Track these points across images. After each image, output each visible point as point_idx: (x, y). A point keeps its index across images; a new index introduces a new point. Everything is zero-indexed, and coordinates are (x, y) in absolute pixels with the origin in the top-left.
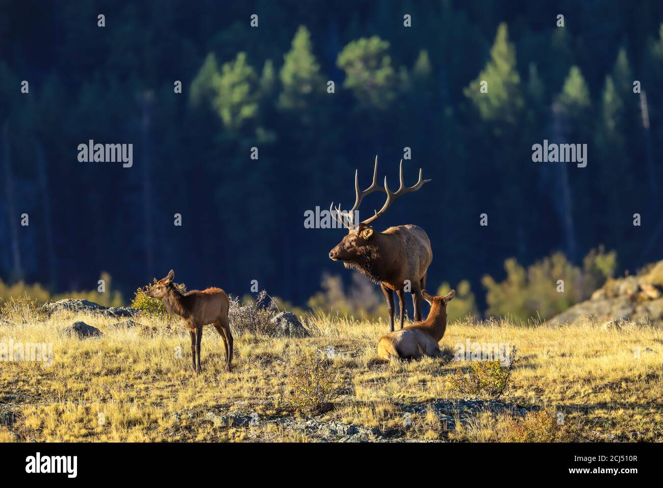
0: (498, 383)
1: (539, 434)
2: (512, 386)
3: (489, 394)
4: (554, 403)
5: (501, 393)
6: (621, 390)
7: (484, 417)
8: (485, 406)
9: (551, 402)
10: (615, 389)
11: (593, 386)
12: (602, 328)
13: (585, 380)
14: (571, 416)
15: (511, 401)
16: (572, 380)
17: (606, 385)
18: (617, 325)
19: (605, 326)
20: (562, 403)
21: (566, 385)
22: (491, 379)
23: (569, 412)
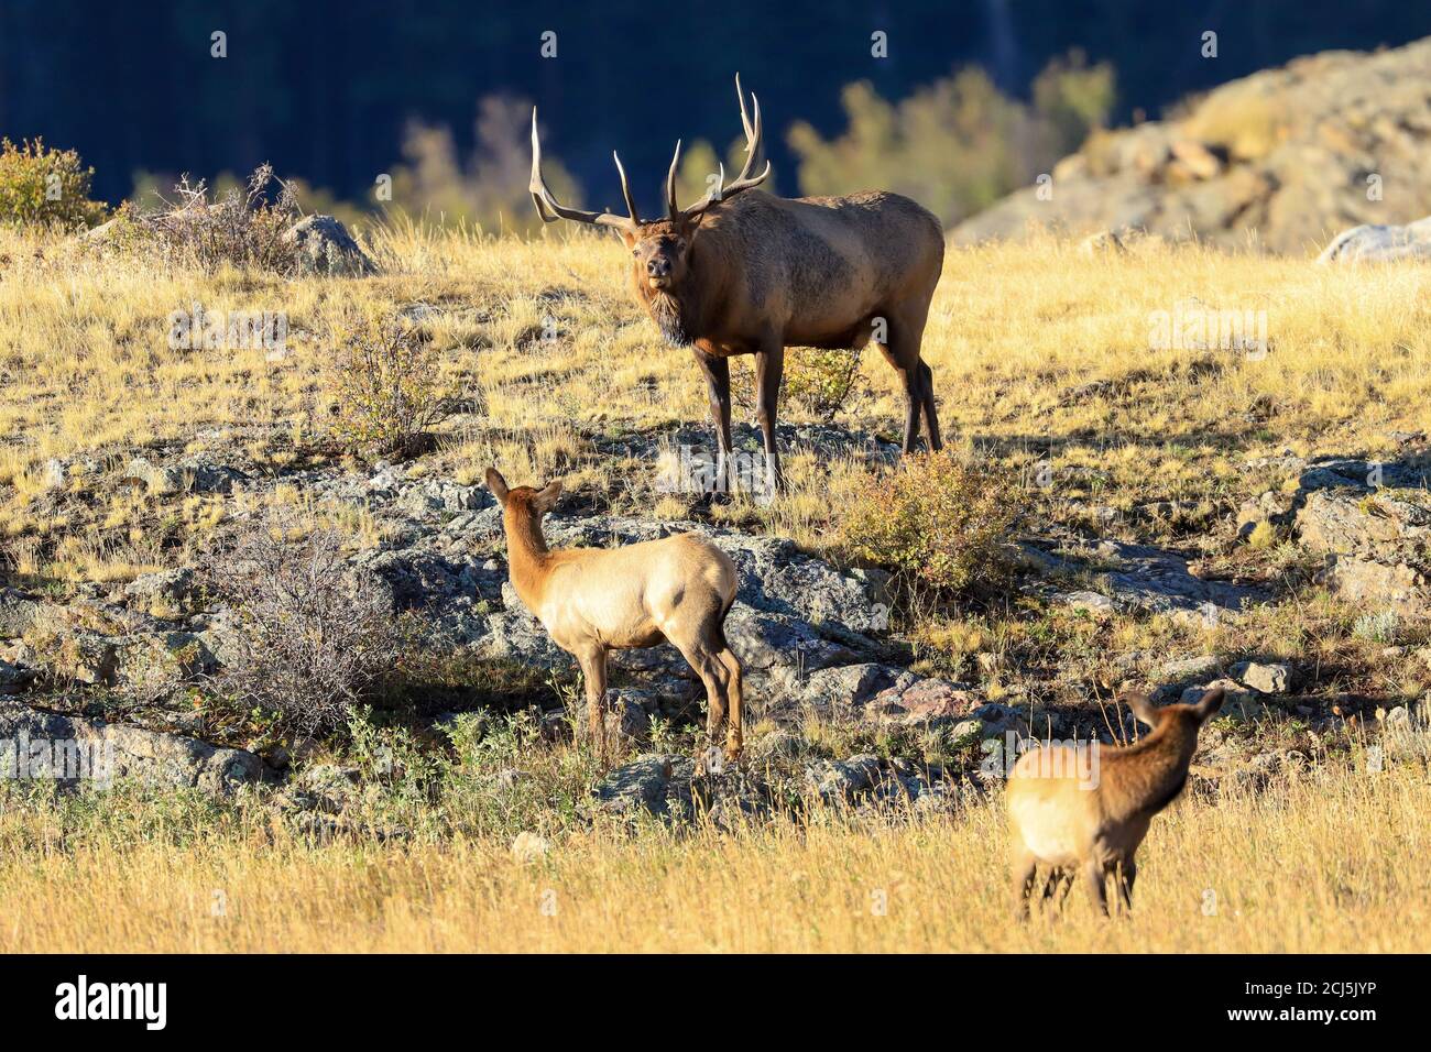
0: (829, 384)
1: (931, 507)
2: (865, 391)
3: (809, 411)
4: (967, 432)
5: (837, 407)
6: (1129, 399)
7: (796, 466)
8: (799, 439)
9: (958, 428)
10: (1113, 397)
11: (1061, 390)
12: (1079, 250)
13: (1040, 376)
14: (1008, 463)
15: (862, 426)
16: (1009, 376)
17: (1096, 388)
18: (1116, 240)
19: (1087, 245)
20: (985, 432)
21: (997, 387)
22: (812, 374)
23: (1003, 454)
